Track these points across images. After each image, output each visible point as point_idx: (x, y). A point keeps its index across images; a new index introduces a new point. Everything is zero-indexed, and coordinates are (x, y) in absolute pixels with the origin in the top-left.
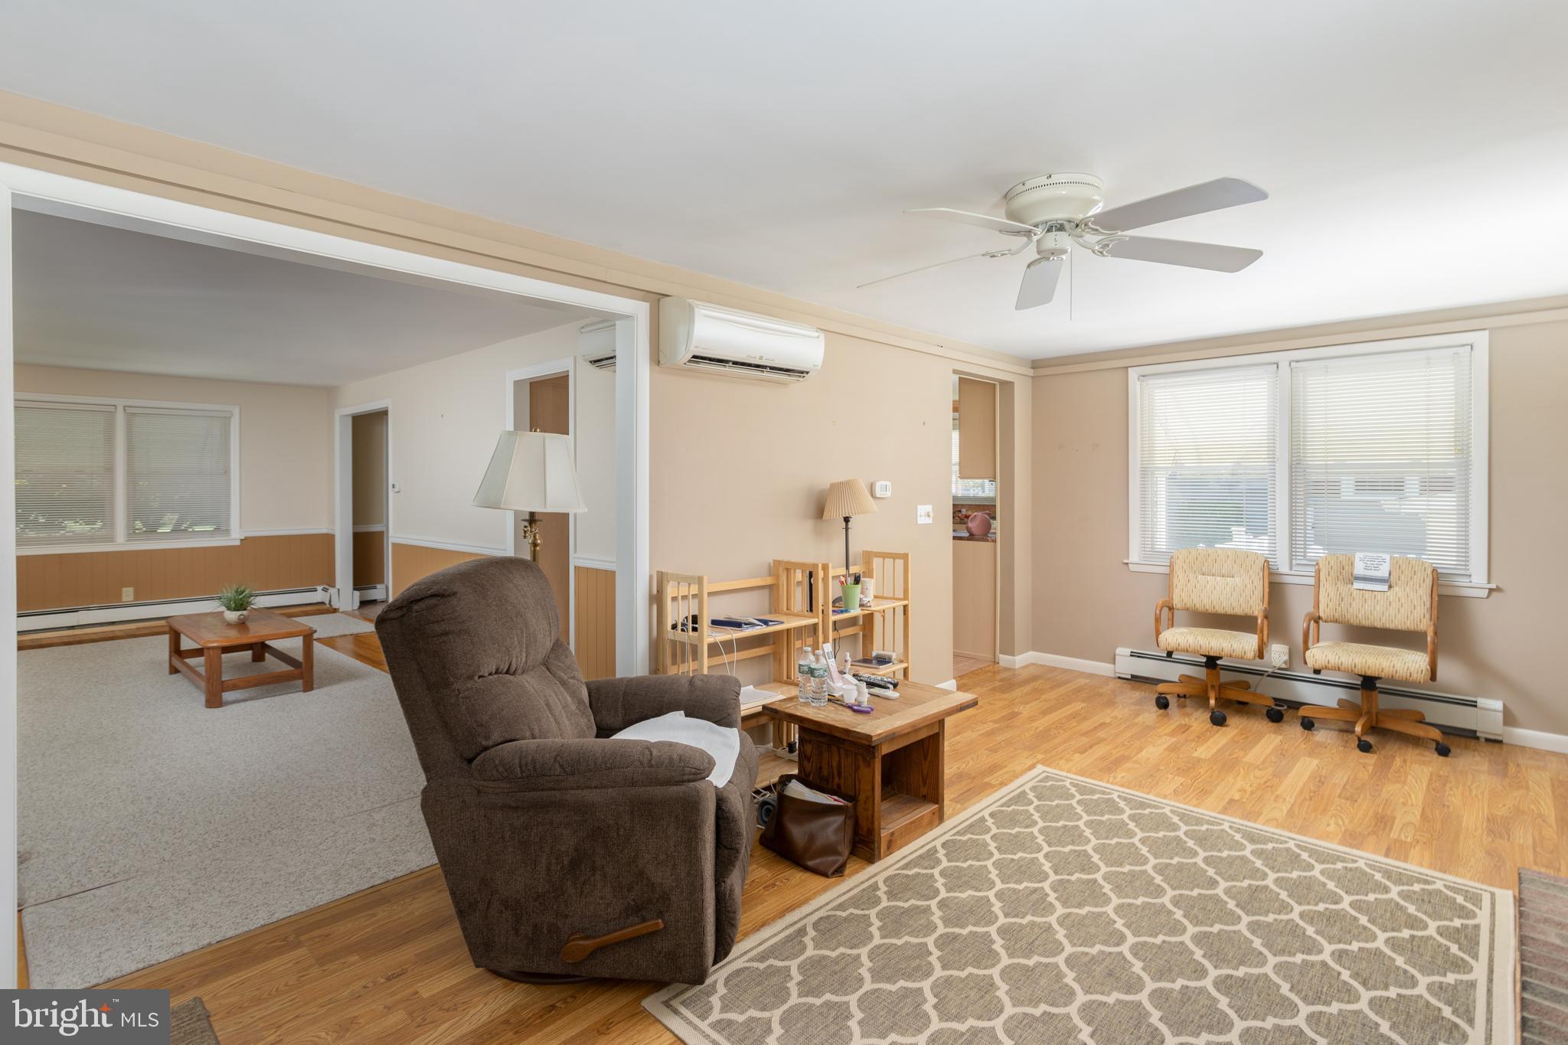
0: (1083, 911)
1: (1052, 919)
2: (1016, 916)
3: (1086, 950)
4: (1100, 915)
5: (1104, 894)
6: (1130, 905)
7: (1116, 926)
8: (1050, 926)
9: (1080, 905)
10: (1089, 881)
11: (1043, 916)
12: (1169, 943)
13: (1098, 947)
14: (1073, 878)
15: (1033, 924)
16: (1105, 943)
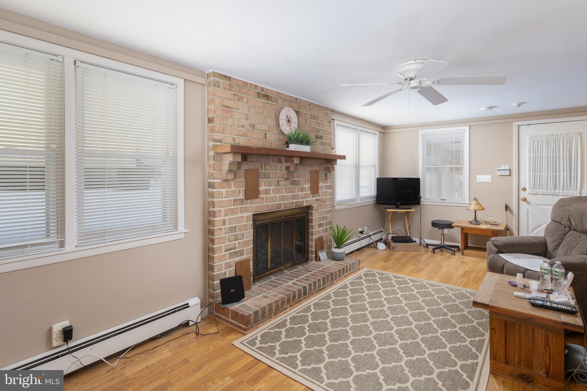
0: (404, 327)
1: (415, 323)
2: (427, 323)
3: (402, 315)
4: (398, 326)
5: (397, 334)
6: (388, 330)
7: (393, 323)
8: (415, 321)
9: (406, 329)
10: (404, 340)
11: (418, 324)
12: (377, 319)
13: (399, 316)
14: (410, 341)
15: (421, 321)
16: (397, 317)
